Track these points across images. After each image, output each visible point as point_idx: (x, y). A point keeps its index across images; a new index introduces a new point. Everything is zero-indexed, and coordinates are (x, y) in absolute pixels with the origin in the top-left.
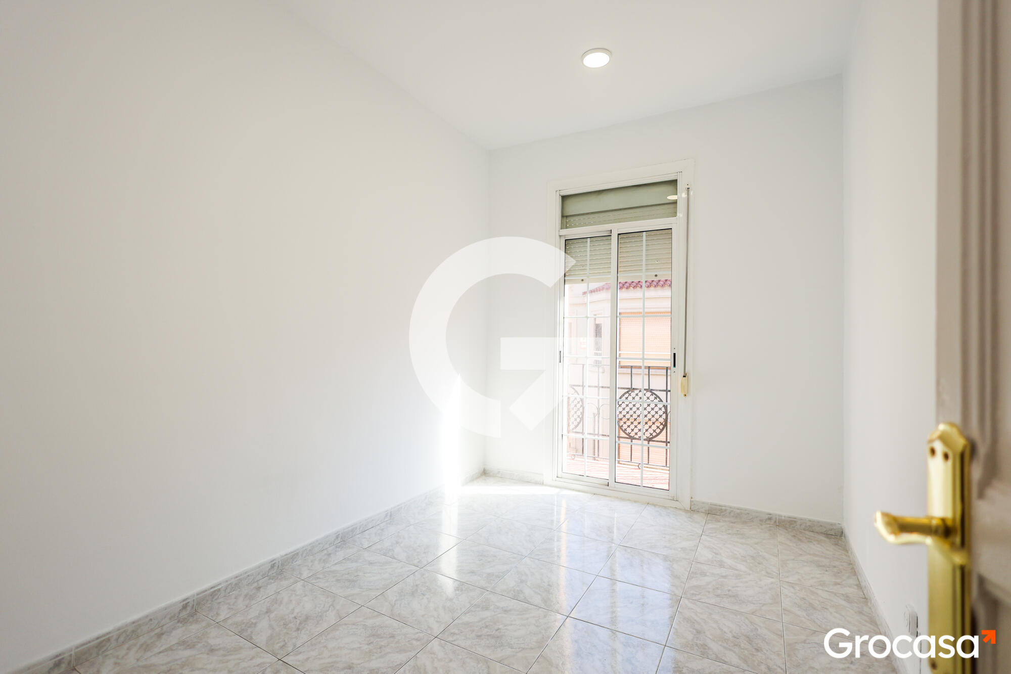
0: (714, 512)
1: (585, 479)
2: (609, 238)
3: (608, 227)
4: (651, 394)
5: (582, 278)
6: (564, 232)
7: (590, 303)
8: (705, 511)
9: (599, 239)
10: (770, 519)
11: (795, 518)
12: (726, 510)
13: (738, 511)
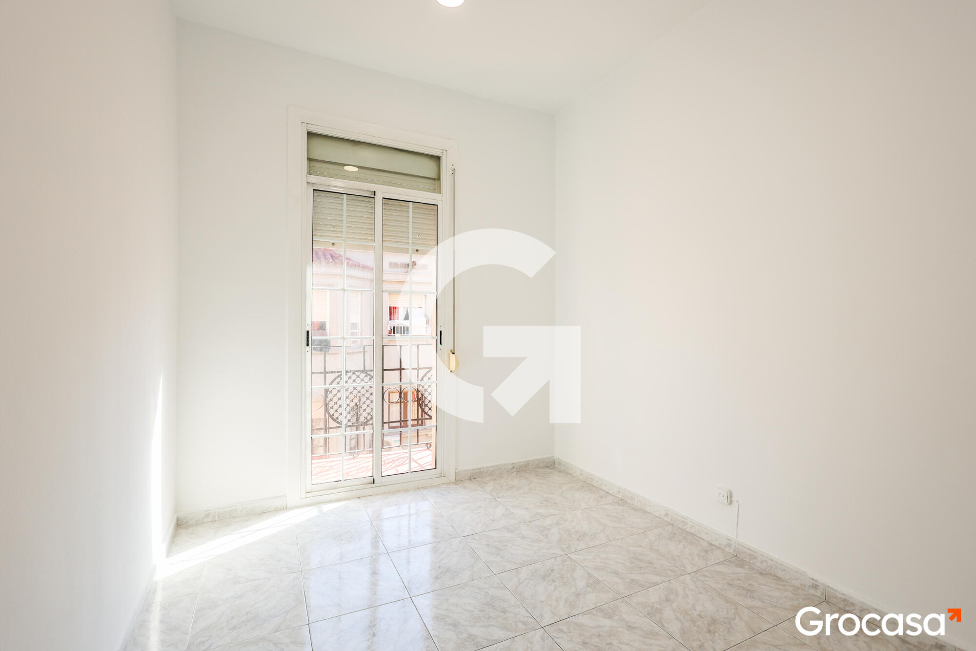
0: (475, 477)
1: (343, 484)
2: (372, 200)
3: (372, 187)
4: (365, 375)
5: (334, 241)
6: (313, 179)
7: (346, 276)
8: (468, 477)
9: (358, 198)
10: (513, 468)
11: (529, 461)
12: (483, 471)
13: (492, 469)
